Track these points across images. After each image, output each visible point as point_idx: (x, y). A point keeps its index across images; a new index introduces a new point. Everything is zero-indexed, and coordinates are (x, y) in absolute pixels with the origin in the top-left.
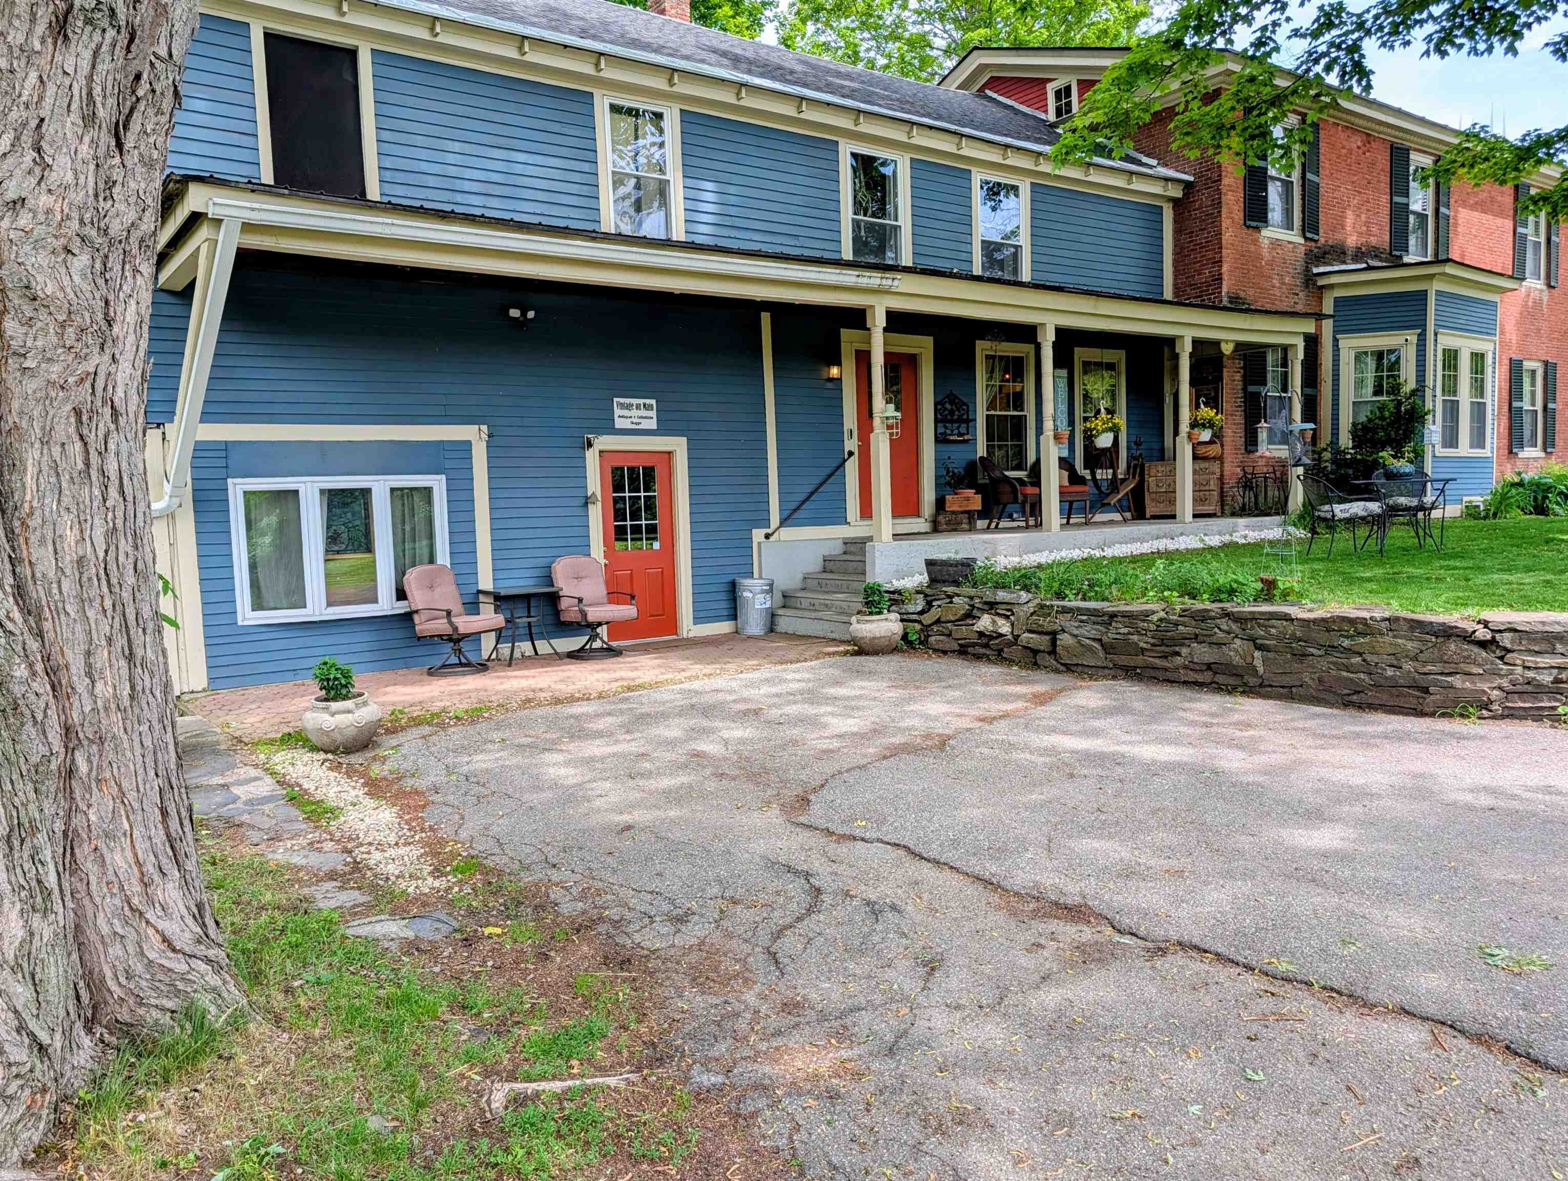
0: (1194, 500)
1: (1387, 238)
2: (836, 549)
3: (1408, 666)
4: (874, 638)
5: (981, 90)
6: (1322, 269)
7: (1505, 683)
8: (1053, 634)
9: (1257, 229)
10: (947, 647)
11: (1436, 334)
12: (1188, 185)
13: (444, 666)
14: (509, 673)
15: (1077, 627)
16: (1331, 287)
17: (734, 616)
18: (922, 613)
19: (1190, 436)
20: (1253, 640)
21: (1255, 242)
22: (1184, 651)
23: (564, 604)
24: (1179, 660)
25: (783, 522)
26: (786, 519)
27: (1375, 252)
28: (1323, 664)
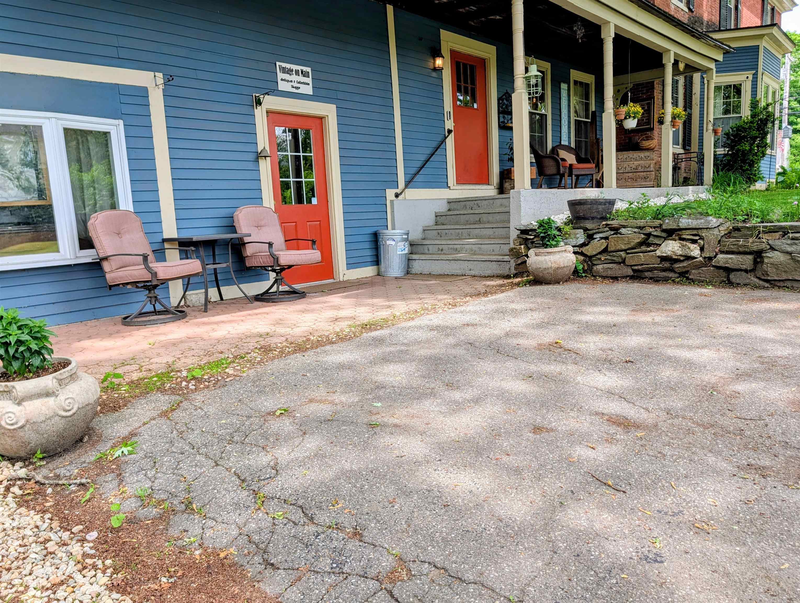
1: (718, 18)
2: (443, 208)
4: (558, 268)
10: (618, 274)
11: (762, 75)
13: (141, 314)
14: (205, 320)
15: (791, 245)
17: (377, 262)
23: (249, 250)
25: (408, 184)
26: (410, 182)
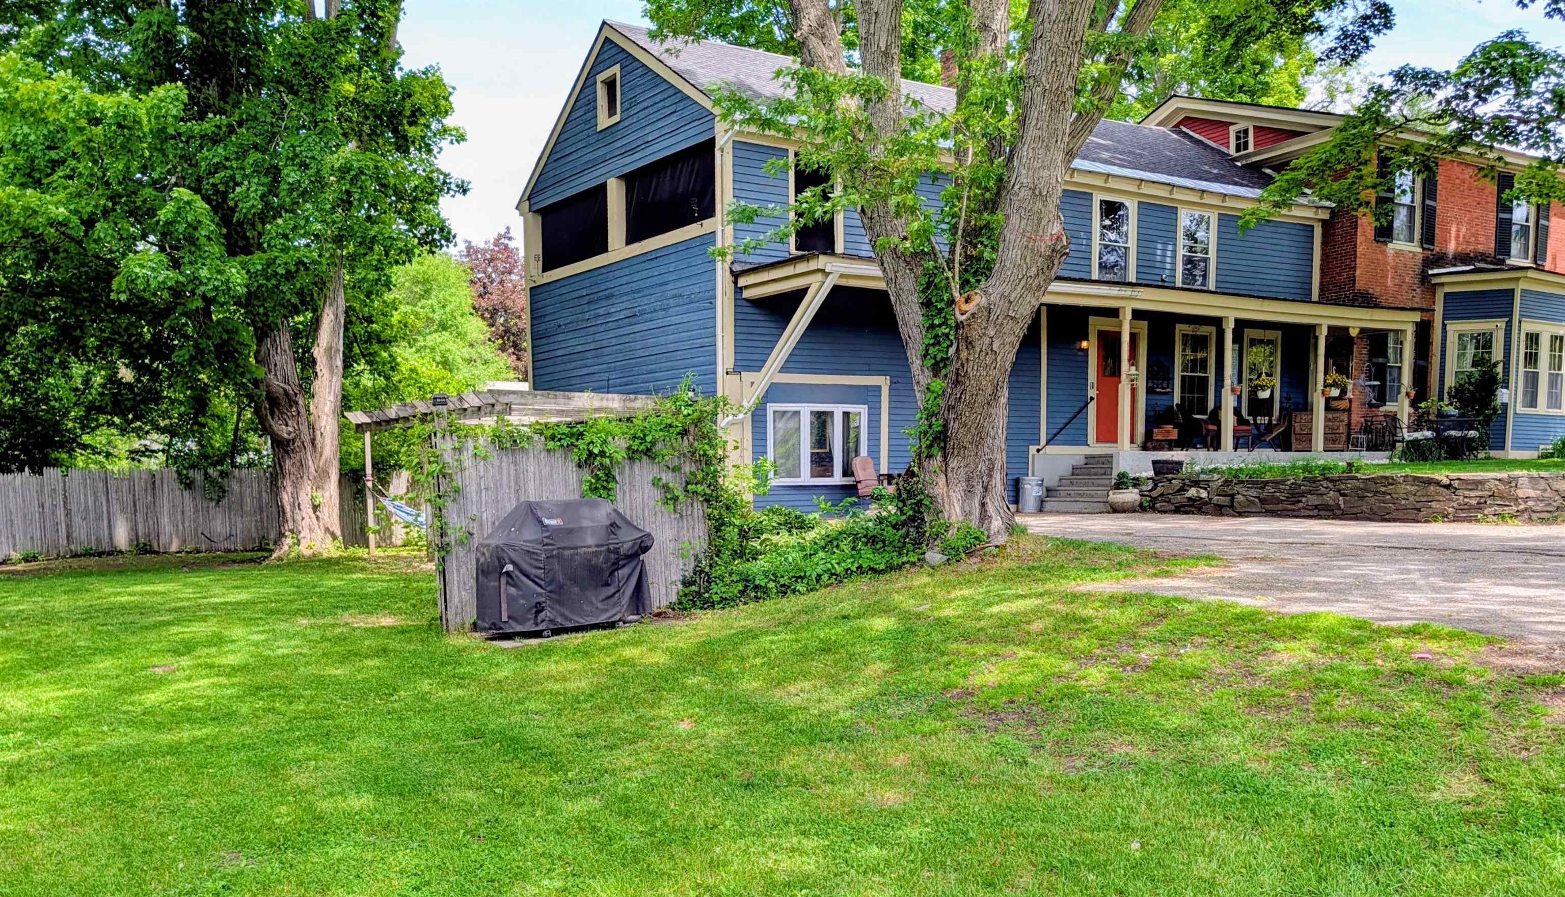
0: (1325, 439)
1: (1492, 245)
2: (1081, 462)
3: (1411, 498)
4: (1124, 503)
5: (1177, 126)
6: (1436, 271)
7: (1455, 505)
8: (1232, 496)
9: (1385, 243)
10: (1168, 509)
11: (1520, 322)
12: (1333, 210)
15: (1246, 491)
16: (1442, 284)
17: (1016, 502)
18: (1150, 491)
19: (1323, 393)
20: (1339, 491)
21: (1383, 252)
22: (1304, 500)
24: (1301, 505)
25: (1047, 444)
26: (1050, 440)
27: (1482, 257)
28: (1372, 501)
